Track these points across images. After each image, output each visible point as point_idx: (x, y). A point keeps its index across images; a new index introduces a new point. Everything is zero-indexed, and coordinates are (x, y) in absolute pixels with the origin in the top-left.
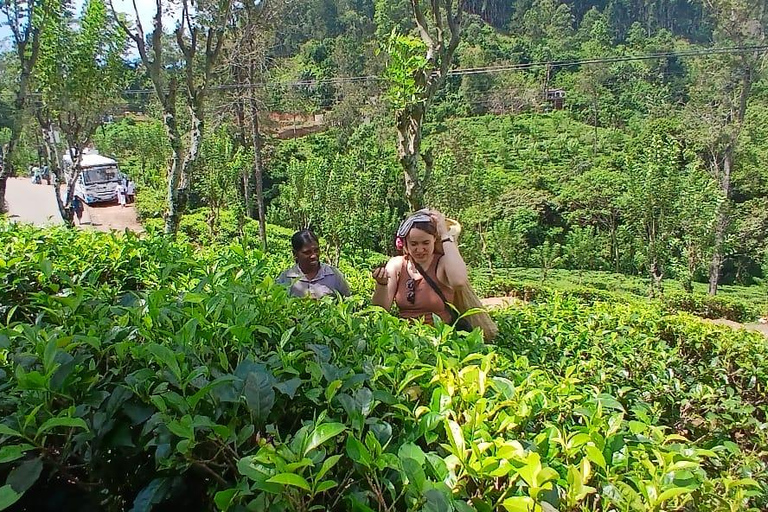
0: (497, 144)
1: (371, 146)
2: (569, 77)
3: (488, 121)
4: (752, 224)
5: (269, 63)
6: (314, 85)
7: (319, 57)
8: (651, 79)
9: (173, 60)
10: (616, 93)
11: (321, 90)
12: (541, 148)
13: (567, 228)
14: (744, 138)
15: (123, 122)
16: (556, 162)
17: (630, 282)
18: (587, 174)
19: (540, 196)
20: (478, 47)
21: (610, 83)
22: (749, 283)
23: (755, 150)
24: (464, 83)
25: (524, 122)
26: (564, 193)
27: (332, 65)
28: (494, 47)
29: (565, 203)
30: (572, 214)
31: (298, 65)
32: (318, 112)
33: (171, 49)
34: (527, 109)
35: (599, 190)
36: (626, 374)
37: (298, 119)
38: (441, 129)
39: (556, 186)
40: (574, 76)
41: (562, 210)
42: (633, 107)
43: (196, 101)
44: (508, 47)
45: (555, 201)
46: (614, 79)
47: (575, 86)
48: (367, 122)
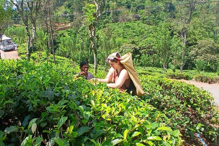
0: (121, 31)
1: (85, 32)
2: (141, 11)
3: (118, 24)
4: (193, 52)
5: (54, 9)
6: (68, 15)
7: (69, 6)
8: (165, 11)
9: (26, 8)
10: (155, 15)
11: (70, 16)
12: (133, 32)
13: (141, 55)
14: (192, 27)
15: (13, 27)
16: (138, 36)
17: (159, 70)
18: (146, 39)
19: (133, 46)
20: (115, 3)
21: (153, 12)
22: (192, 69)
23: (195, 31)
24: (111, 13)
25: (129, 24)
26: (140, 45)
27: (73, 8)
28: (120, 2)
29: (140, 48)
30: (143, 51)
31: (63, 9)
32: (69, 23)
33: (26, 5)
34: (129, 20)
35: (150, 44)
36: (148, 93)
37: (63, 25)
38: (104, 27)
39: (138, 43)
40: (143, 11)
41: (139, 50)
42: (160, 19)
43: (34, 22)
44: (124, 2)
45: (137, 47)
46: (154, 11)
47: (143, 13)
48: (84, 25)
